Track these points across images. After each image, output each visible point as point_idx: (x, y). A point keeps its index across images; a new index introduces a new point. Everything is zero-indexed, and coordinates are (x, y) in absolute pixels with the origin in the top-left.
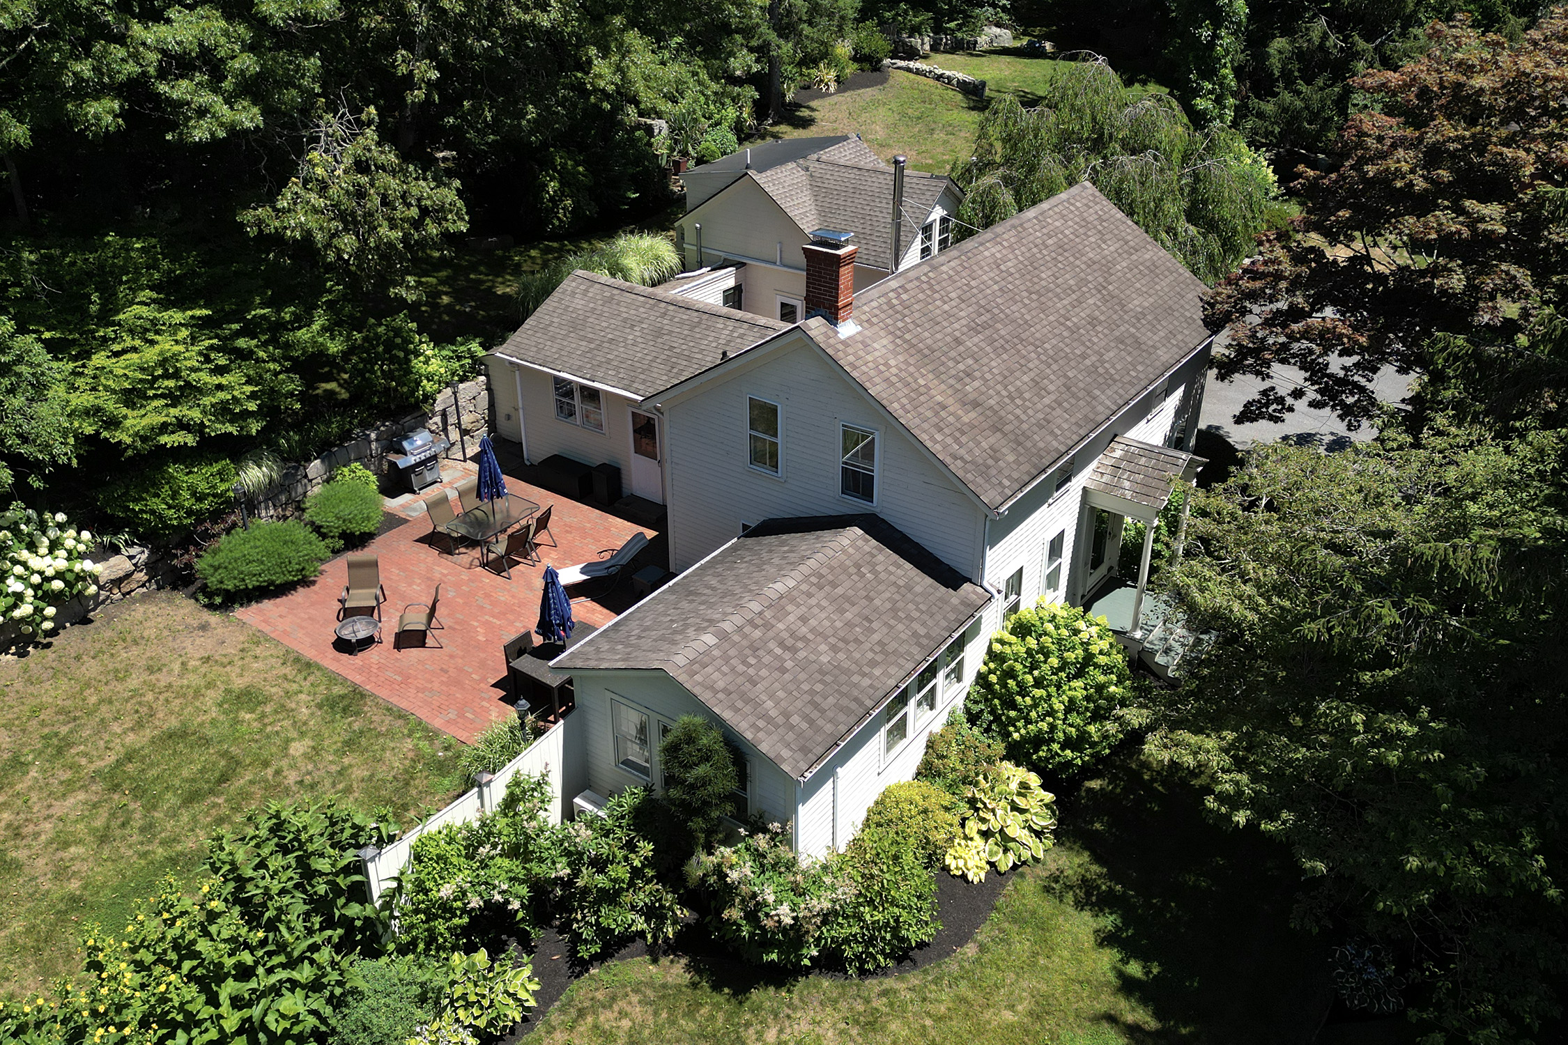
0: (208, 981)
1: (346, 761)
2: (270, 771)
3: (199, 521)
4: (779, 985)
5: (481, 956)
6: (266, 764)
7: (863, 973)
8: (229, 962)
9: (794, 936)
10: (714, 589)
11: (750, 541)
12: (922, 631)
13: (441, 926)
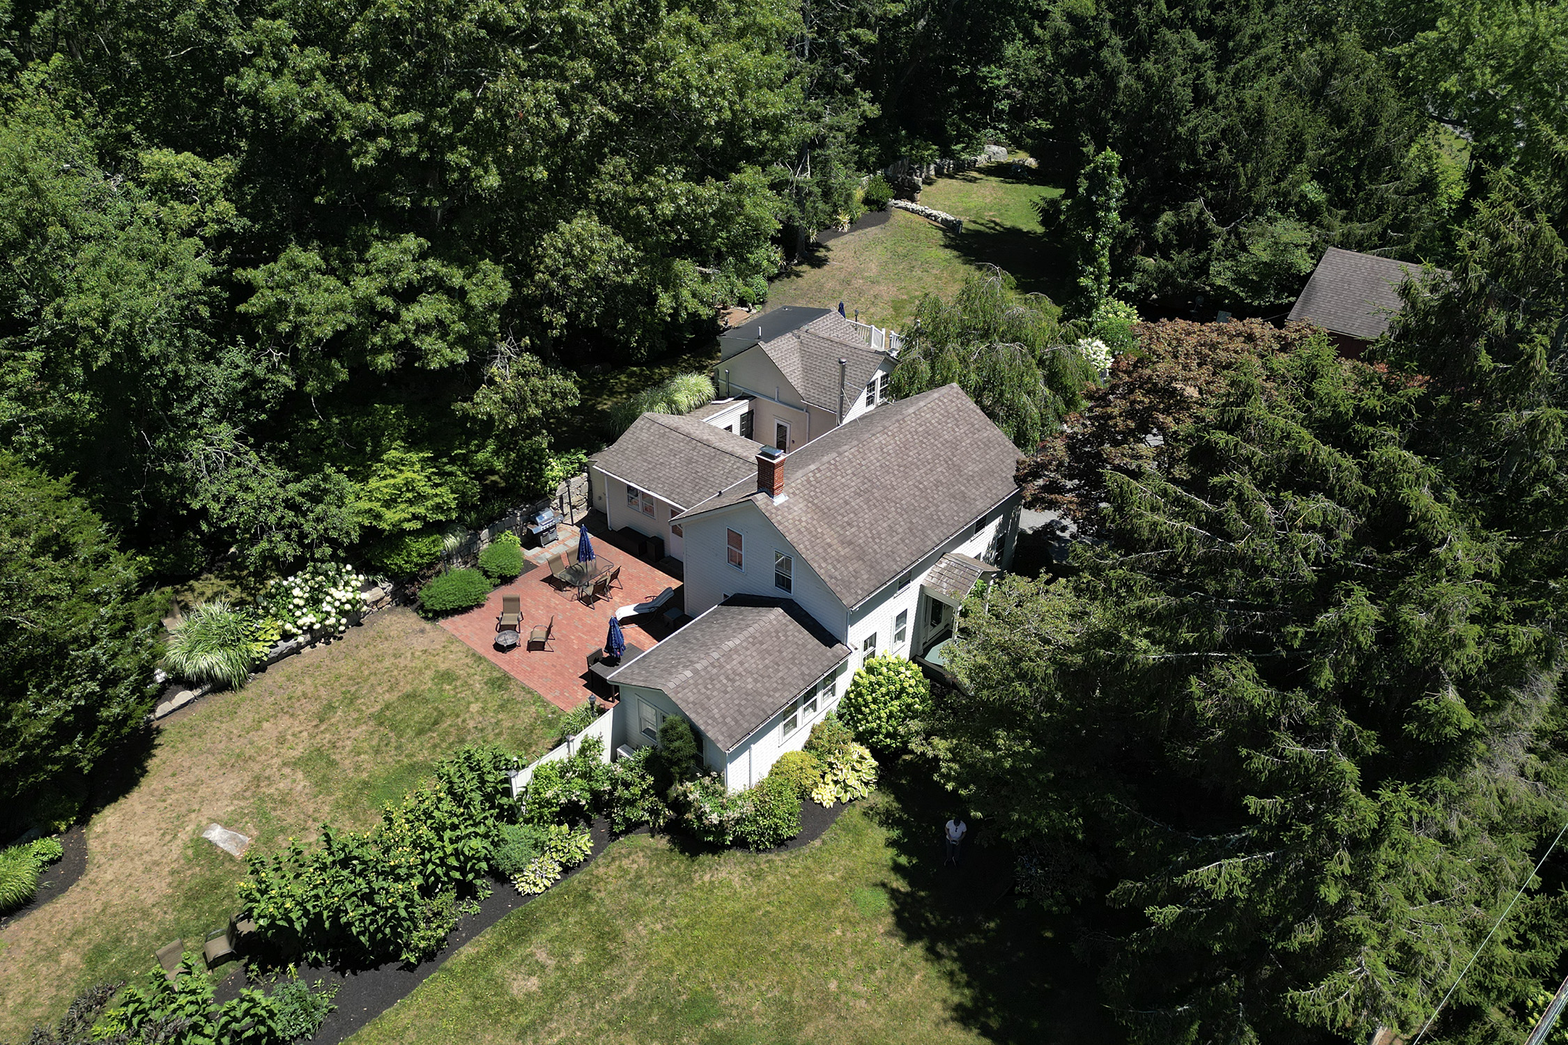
0: (439, 829)
1: (500, 717)
2: (460, 720)
3: (421, 569)
4: (714, 854)
5: (565, 827)
6: (458, 716)
7: (758, 850)
8: (449, 822)
9: (721, 829)
10: (698, 640)
11: (724, 608)
12: (807, 672)
13: (546, 811)
